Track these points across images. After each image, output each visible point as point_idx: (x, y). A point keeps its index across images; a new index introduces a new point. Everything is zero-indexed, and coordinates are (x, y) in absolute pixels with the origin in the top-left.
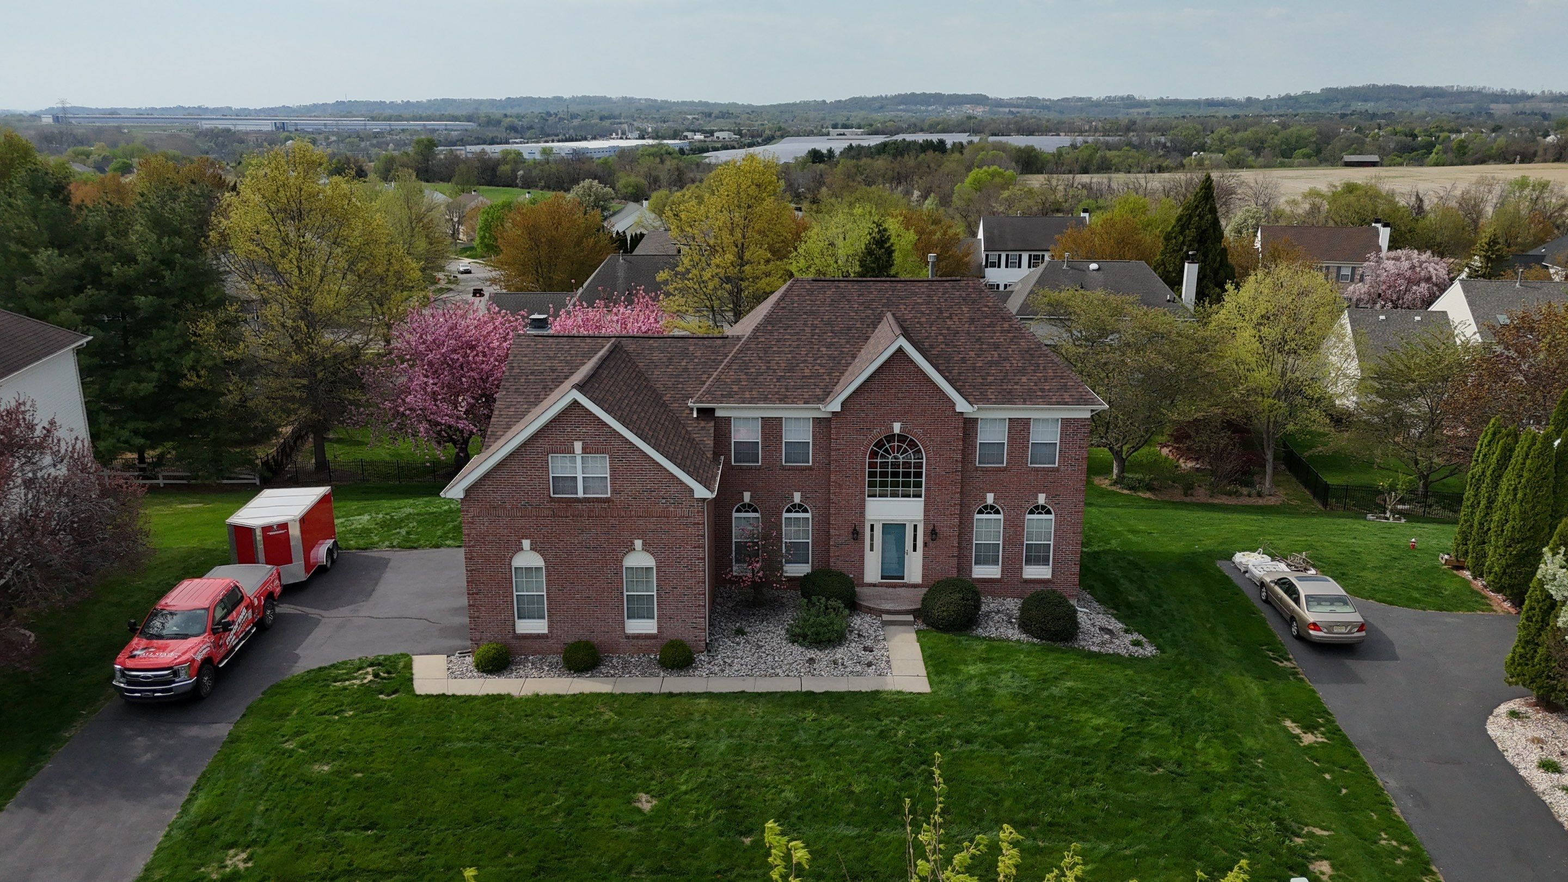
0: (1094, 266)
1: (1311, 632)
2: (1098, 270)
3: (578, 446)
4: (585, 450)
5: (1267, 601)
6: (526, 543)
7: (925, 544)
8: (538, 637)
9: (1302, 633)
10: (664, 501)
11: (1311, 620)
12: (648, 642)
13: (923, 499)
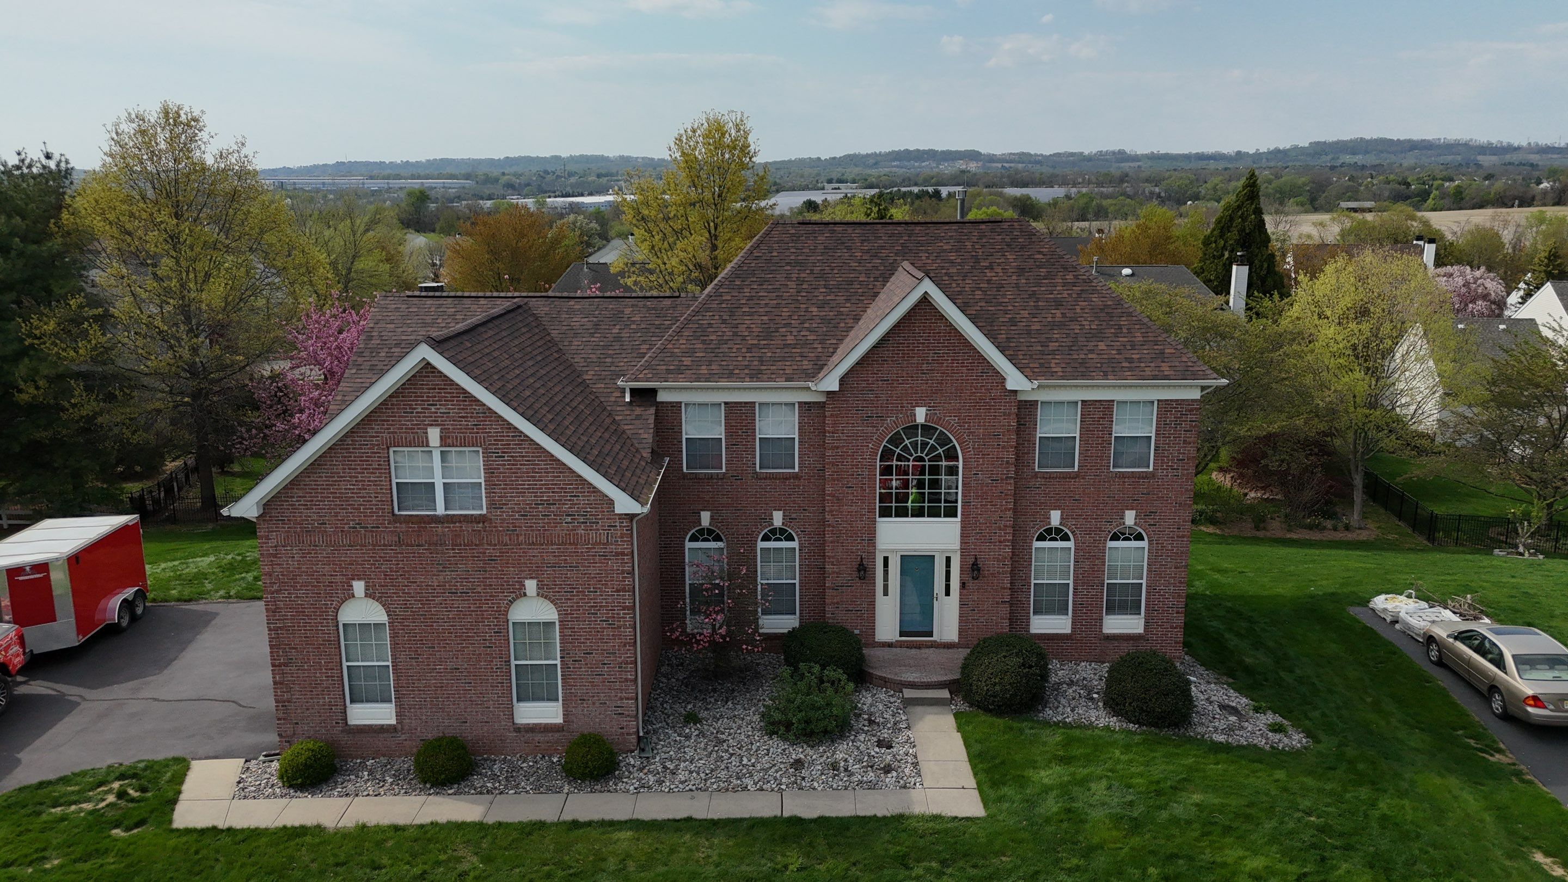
0: (1127, 271)
1: (1530, 709)
2: (1133, 275)
3: (434, 435)
4: (444, 441)
5: (1440, 663)
6: (359, 587)
7: (963, 585)
8: (382, 729)
9: (1512, 710)
10: (569, 519)
11: (1530, 692)
12: (549, 736)
13: (959, 519)
